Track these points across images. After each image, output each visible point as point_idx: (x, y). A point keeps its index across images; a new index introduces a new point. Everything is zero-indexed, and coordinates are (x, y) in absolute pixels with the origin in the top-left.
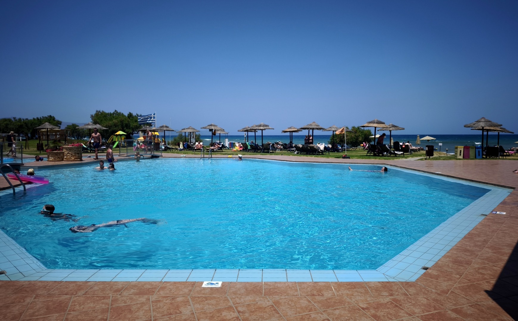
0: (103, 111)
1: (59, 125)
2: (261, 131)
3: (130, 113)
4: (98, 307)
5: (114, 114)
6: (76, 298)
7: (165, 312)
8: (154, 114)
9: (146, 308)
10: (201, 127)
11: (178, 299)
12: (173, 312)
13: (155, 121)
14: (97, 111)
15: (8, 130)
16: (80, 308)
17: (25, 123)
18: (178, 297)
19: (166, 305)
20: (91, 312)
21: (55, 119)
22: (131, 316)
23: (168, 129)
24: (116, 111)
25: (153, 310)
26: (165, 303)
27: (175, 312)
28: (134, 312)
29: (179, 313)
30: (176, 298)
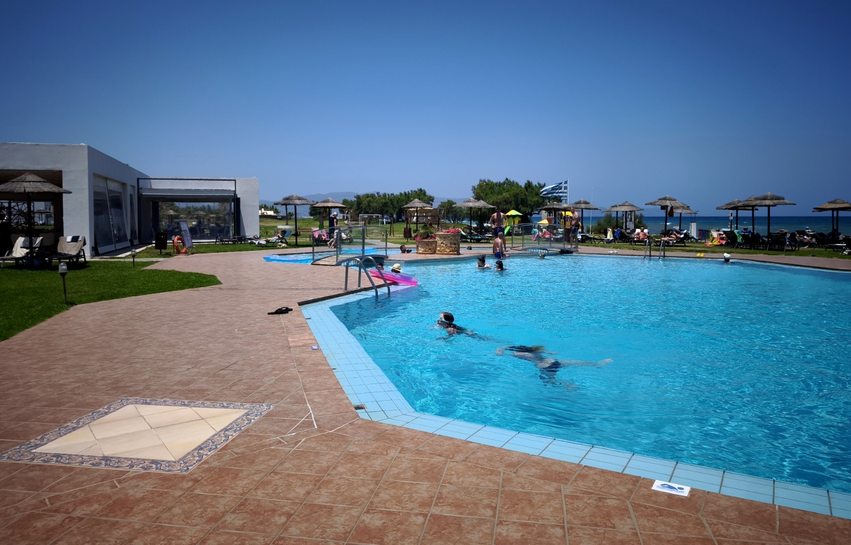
0: (489, 181)
1: (431, 202)
2: (767, 207)
3: (529, 182)
4: (483, 484)
5: (504, 184)
6: (452, 464)
7: (587, 519)
8: (566, 182)
9: (556, 504)
10: (646, 203)
11: (608, 501)
12: (600, 523)
13: (566, 193)
14: (481, 181)
15: (370, 210)
16: (458, 481)
17: (391, 200)
18: (610, 499)
19: (588, 507)
20: (474, 491)
21: (427, 194)
22: (532, 512)
23: (587, 206)
24: (507, 179)
25: (567, 511)
26: (586, 503)
27: (604, 523)
28: (536, 506)
29: (611, 527)
30: (605, 499)
